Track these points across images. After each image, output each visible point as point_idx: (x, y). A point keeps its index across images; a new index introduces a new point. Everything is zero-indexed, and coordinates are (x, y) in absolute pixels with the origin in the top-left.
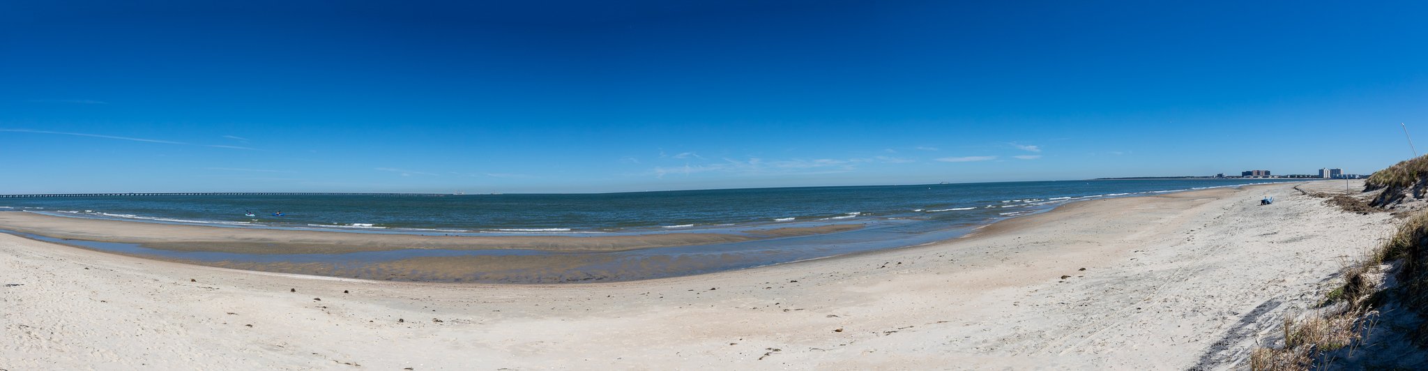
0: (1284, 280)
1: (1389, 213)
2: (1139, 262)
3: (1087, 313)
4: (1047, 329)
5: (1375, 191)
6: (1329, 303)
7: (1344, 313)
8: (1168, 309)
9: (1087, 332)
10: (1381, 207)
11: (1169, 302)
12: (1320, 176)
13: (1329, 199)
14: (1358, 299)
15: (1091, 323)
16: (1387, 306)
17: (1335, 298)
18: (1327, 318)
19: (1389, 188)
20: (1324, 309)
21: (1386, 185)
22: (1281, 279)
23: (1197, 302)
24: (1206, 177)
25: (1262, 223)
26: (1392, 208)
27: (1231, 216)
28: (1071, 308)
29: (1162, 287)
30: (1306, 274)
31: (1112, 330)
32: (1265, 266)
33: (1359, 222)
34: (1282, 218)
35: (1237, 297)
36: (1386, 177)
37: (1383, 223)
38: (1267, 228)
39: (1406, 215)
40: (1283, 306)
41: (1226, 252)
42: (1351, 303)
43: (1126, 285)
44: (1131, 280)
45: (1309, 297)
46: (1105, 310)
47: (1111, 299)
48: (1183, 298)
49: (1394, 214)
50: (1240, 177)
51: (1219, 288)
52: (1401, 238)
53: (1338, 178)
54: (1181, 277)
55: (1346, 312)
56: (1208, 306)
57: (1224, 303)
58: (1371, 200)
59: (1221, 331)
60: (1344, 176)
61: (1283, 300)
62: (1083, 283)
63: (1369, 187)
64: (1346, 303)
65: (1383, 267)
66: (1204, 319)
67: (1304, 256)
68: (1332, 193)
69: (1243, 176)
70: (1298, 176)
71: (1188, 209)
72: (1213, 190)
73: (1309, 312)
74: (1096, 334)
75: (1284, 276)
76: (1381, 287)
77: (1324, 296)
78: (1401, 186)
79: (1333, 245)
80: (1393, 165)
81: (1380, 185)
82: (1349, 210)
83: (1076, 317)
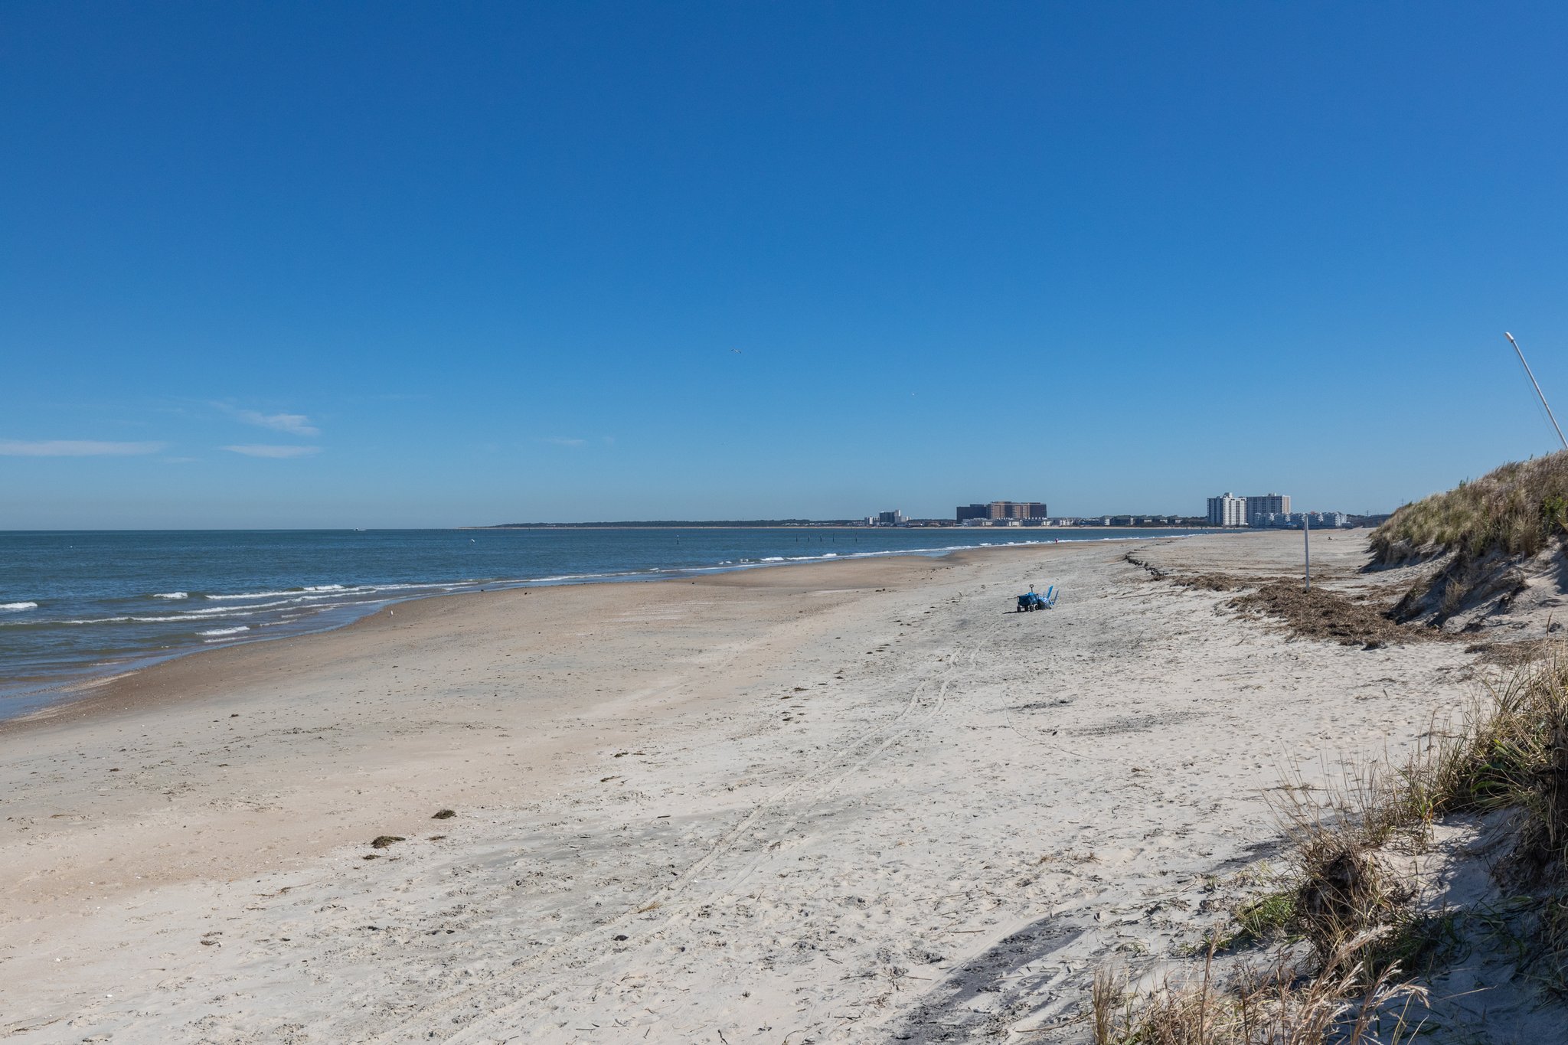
0: (1091, 858)
1: (1461, 646)
2: (626, 788)
3: (452, 958)
4: (314, 1017)
5: (1405, 569)
6: (1244, 941)
7: (1298, 982)
8: (713, 939)
9: (447, 1019)
10: (1431, 625)
11: (716, 915)
12: (1213, 519)
13: (1245, 593)
14: (1349, 937)
15: (463, 987)
16: (1460, 973)
17: (1268, 926)
18: (1237, 991)
19: (1459, 561)
20: (1229, 961)
21: (1449, 547)
22: (1083, 852)
23: (810, 918)
24: (844, 523)
25: (1020, 668)
26: (1473, 628)
27: (923, 645)
28: (401, 941)
29: (698, 867)
30: (1165, 841)
31: (533, 1009)
32: (1031, 809)
33: (1349, 672)
34: (1086, 655)
35: (938, 905)
36: (1446, 521)
37: (1440, 681)
38: (1036, 686)
39: (1526, 652)
40: (1090, 942)
41: (906, 760)
42: (1324, 950)
43: (583, 862)
44: (601, 847)
45: (1176, 916)
46: (510, 945)
47: (533, 908)
48: (765, 905)
49: (1482, 649)
50: (950, 523)
51: (882, 873)
52: (1512, 735)
53: (1273, 526)
54: (759, 835)
55: (1306, 979)
56: (848, 931)
57: (898, 922)
58: (1394, 600)
59: (885, 1015)
60: (1296, 518)
61: (1089, 920)
62: (446, 858)
63: (1383, 556)
64: (1305, 947)
65: (1441, 833)
66: (834, 973)
67: (1158, 781)
68: (1252, 574)
69: (959, 521)
70: (1139, 521)
71: (788, 620)
72: (865, 564)
73: (1175, 967)
74: (477, 1025)
75: (1092, 844)
76: (1435, 903)
77: (1227, 917)
78: (1506, 549)
79: (1257, 746)
80: (1476, 475)
81: (1425, 548)
82: (1313, 631)
83: (414, 971)
